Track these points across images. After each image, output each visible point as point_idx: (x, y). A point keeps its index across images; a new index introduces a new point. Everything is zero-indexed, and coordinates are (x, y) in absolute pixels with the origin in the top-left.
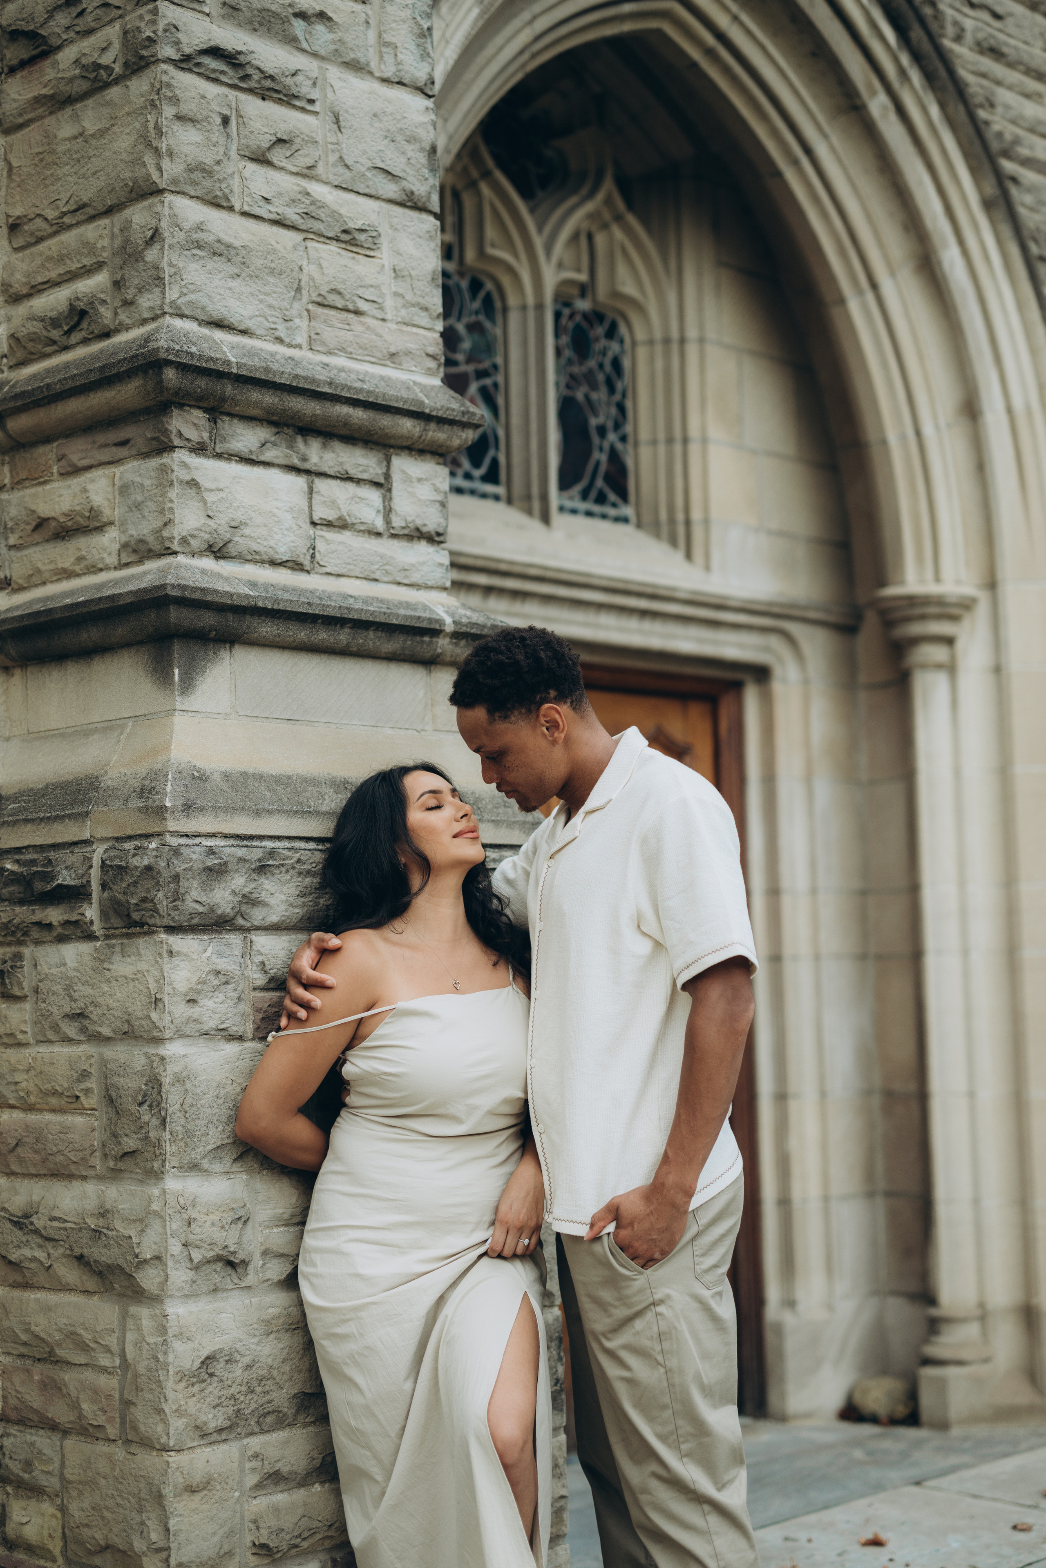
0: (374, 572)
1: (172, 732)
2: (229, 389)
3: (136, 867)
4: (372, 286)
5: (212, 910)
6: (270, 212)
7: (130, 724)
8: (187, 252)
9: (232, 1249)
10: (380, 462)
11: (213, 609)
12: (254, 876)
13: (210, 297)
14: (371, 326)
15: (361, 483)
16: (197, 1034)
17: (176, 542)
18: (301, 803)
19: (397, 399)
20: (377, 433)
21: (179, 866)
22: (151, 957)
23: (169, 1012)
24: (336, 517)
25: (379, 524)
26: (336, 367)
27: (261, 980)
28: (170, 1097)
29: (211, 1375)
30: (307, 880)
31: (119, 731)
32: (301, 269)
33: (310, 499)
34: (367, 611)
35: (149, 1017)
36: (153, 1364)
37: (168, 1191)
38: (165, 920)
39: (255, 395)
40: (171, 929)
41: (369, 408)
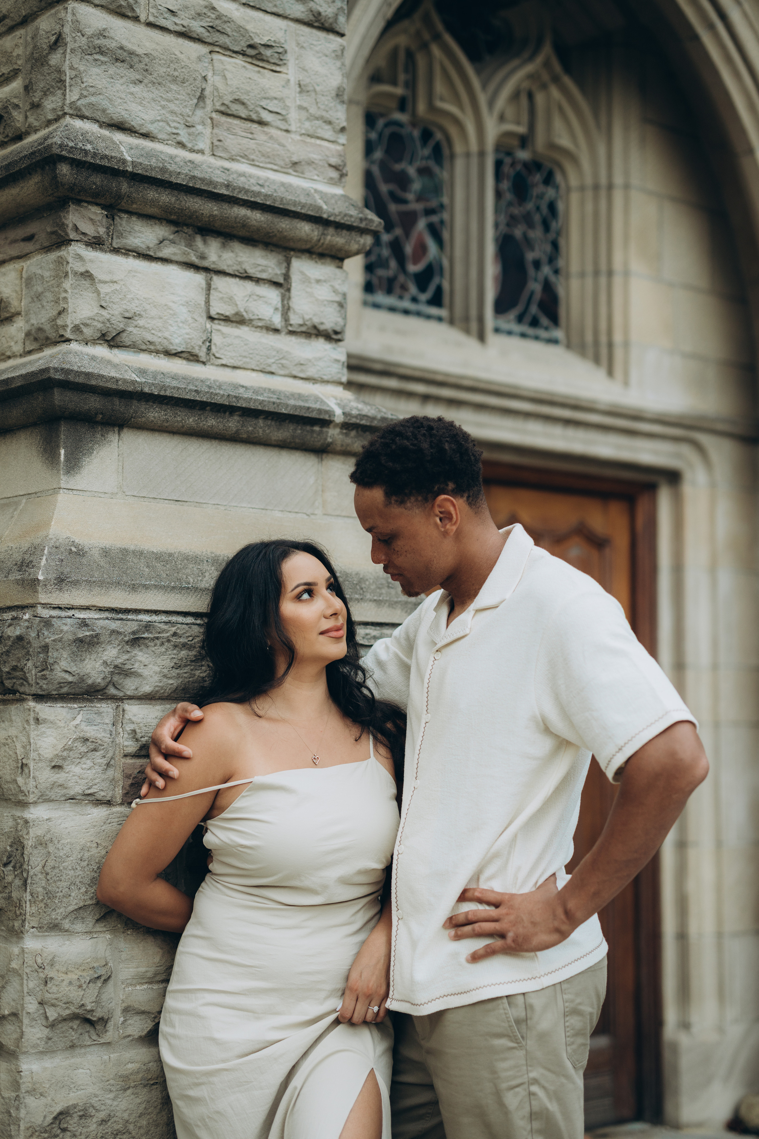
0: (270, 366)
1: (54, 509)
2: (125, 187)
3: (9, 637)
4: (276, 98)
5: (82, 680)
6: (176, 24)
7: (24, 501)
8: (89, 57)
9: (89, 1008)
10: (279, 264)
11: (98, 394)
12: (127, 648)
13: (111, 100)
14: (274, 136)
15: (260, 282)
16: (63, 799)
17: (68, 330)
18: (179, 580)
19: (295, 203)
20: (275, 236)
21: (49, 637)
22: (20, 724)
23: (34, 778)
24: (233, 312)
25: (277, 321)
26: (236, 172)
27: (132, 747)
28: (33, 859)
29: (64, 1130)
30: (183, 652)
31: (14, 507)
32: (205, 78)
33: (208, 295)
34: (256, 400)
35: (15, 781)
36: (6, 1118)
37: (26, 950)
38: (33, 688)
39: (152, 194)
40: (40, 698)
41: (267, 211)
